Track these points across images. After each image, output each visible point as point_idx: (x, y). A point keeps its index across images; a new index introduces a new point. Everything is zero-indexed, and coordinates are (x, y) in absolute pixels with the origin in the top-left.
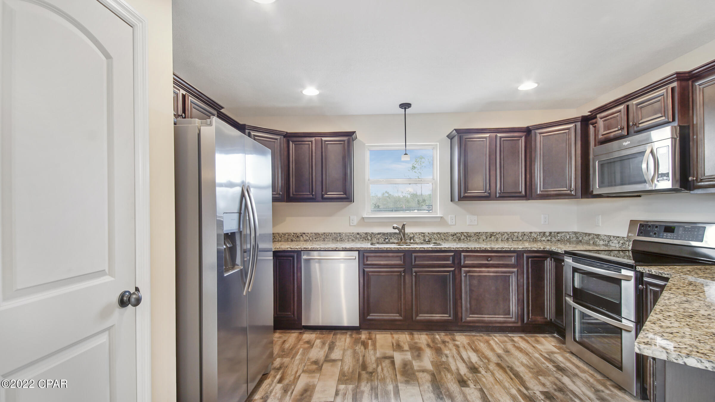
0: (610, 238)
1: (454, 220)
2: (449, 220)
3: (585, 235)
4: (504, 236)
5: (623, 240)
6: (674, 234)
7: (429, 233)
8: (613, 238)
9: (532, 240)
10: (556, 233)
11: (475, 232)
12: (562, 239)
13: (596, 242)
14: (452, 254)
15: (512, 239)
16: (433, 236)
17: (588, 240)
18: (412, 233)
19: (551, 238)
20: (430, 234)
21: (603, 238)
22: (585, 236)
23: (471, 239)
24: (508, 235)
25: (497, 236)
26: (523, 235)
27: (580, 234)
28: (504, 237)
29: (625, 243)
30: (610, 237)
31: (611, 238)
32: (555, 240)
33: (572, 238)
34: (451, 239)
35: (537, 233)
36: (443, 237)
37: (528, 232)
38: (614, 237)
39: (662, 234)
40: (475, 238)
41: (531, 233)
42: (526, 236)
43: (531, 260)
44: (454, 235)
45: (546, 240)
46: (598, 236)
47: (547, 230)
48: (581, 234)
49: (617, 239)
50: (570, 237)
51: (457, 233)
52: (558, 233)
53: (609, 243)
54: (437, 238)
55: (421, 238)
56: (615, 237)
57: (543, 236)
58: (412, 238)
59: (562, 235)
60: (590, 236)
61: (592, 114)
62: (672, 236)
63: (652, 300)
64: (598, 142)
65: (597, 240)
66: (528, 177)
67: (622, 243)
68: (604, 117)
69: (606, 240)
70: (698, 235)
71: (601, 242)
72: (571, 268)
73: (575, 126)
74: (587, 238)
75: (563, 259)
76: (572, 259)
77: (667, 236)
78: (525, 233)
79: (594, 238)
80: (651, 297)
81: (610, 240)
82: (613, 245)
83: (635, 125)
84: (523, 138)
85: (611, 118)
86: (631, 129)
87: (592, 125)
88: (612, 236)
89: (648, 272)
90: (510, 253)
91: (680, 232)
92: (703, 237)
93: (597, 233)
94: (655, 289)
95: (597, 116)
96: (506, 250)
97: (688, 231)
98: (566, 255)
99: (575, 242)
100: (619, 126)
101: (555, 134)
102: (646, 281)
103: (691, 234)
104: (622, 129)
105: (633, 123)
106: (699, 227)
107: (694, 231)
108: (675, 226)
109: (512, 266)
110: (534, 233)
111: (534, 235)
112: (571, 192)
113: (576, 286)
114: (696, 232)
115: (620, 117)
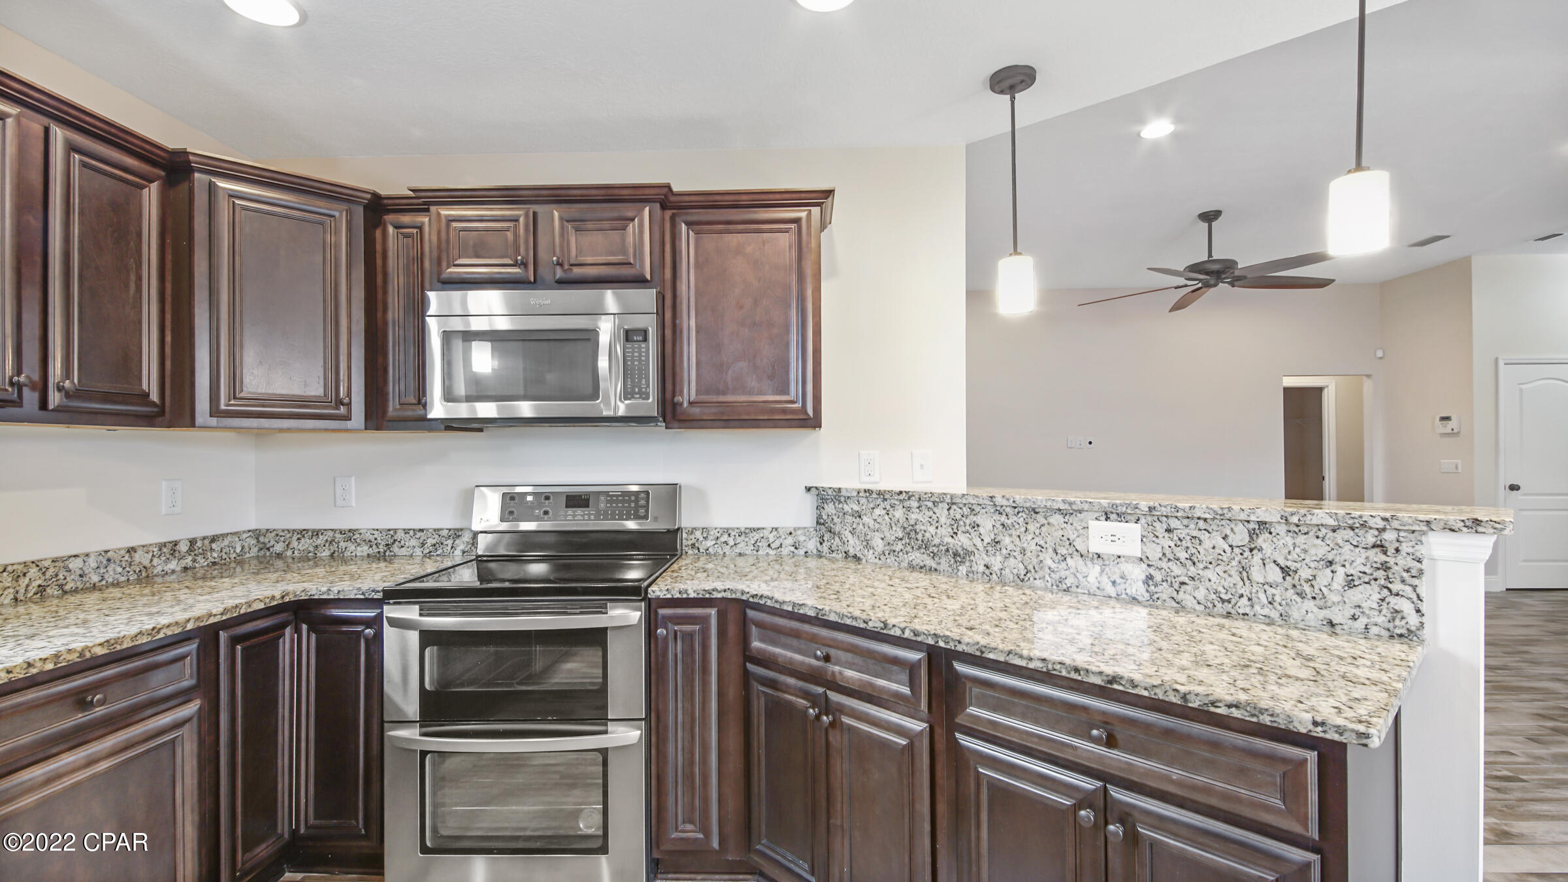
0: (392, 536)
3: (295, 537)
4: (24, 581)
5: (437, 536)
6: (589, 511)
8: (403, 535)
9: (136, 577)
10: (207, 542)
12: (225, 556)
13: (342, 552)
15: (61, 586)
17: (311, 549)
19: (194, 561)
21: (369, 537)
22: (299, 539)
24: (43, 573)
26: (105, 562)
27: (277, 535)
28: (27, 586)
29: (442, 544)
30: (395, 533)
31: (398, 534)
32: (206, 564)
33: (247, 550)
35: (151, 549)
37: (119, 550)
38: (406, 531)
39: (562, 513)
41: (131, 550)
42: (113, 566)
43: (243, 650)
45: (178, 569)
46: (350, 534)
47: (182, 533)
48: (281, 534)
49: (417, 536)
50: (243, 547)
52: (213, 539)
53: (389, 548)
56: (411, 533)
57: (171, 557)
59: (222, 545)
60: (321, 537)
61: (417, 198)
62: (586, 514)
63: (679, 655)
64: (439, 282)
65: (349, 544)
66: (168, 339)
67: (435, 545)
68: (463, 219)
69: (380, 541)
70: (637, 507)
71: (364, 550)
72: (414, 637)
73: (349, 212)
74: (306, 543)
75: (375, 616)
76: (421, 610)
77: (574, 516)
78: (109, 554)
79: (334, 541)
80: (676, 649)
81: (395, 540)
82: (404, 551)
83: (560, 264)
84: (154, 186)
85: (487, 230)
86: (544, 272)
87: (396, 227)
88: (402, 531)
89: (679, 596)
90: (177, 646)
91: (602, 505)
92: (647, 511)
93: (346, 526)
94: (689, 629)
95: (433, 209)
96: (167, 637)
97: (617, 502)
98: (391, 601)
99: (255, 562)
100: (519, 258)
101: (287, 217)
102: (664, 617)
103: (623, 506)
104: (524, 264)
105: (558, 258)
106: (637, 493)
107: (630, 501)
108: (588, 494)
109: (183, 697)
110: (140, 552)
111: (141, 558)
112: (337, 408)
113: (427, 686)
114: (633, 501)
115: (516, 235)
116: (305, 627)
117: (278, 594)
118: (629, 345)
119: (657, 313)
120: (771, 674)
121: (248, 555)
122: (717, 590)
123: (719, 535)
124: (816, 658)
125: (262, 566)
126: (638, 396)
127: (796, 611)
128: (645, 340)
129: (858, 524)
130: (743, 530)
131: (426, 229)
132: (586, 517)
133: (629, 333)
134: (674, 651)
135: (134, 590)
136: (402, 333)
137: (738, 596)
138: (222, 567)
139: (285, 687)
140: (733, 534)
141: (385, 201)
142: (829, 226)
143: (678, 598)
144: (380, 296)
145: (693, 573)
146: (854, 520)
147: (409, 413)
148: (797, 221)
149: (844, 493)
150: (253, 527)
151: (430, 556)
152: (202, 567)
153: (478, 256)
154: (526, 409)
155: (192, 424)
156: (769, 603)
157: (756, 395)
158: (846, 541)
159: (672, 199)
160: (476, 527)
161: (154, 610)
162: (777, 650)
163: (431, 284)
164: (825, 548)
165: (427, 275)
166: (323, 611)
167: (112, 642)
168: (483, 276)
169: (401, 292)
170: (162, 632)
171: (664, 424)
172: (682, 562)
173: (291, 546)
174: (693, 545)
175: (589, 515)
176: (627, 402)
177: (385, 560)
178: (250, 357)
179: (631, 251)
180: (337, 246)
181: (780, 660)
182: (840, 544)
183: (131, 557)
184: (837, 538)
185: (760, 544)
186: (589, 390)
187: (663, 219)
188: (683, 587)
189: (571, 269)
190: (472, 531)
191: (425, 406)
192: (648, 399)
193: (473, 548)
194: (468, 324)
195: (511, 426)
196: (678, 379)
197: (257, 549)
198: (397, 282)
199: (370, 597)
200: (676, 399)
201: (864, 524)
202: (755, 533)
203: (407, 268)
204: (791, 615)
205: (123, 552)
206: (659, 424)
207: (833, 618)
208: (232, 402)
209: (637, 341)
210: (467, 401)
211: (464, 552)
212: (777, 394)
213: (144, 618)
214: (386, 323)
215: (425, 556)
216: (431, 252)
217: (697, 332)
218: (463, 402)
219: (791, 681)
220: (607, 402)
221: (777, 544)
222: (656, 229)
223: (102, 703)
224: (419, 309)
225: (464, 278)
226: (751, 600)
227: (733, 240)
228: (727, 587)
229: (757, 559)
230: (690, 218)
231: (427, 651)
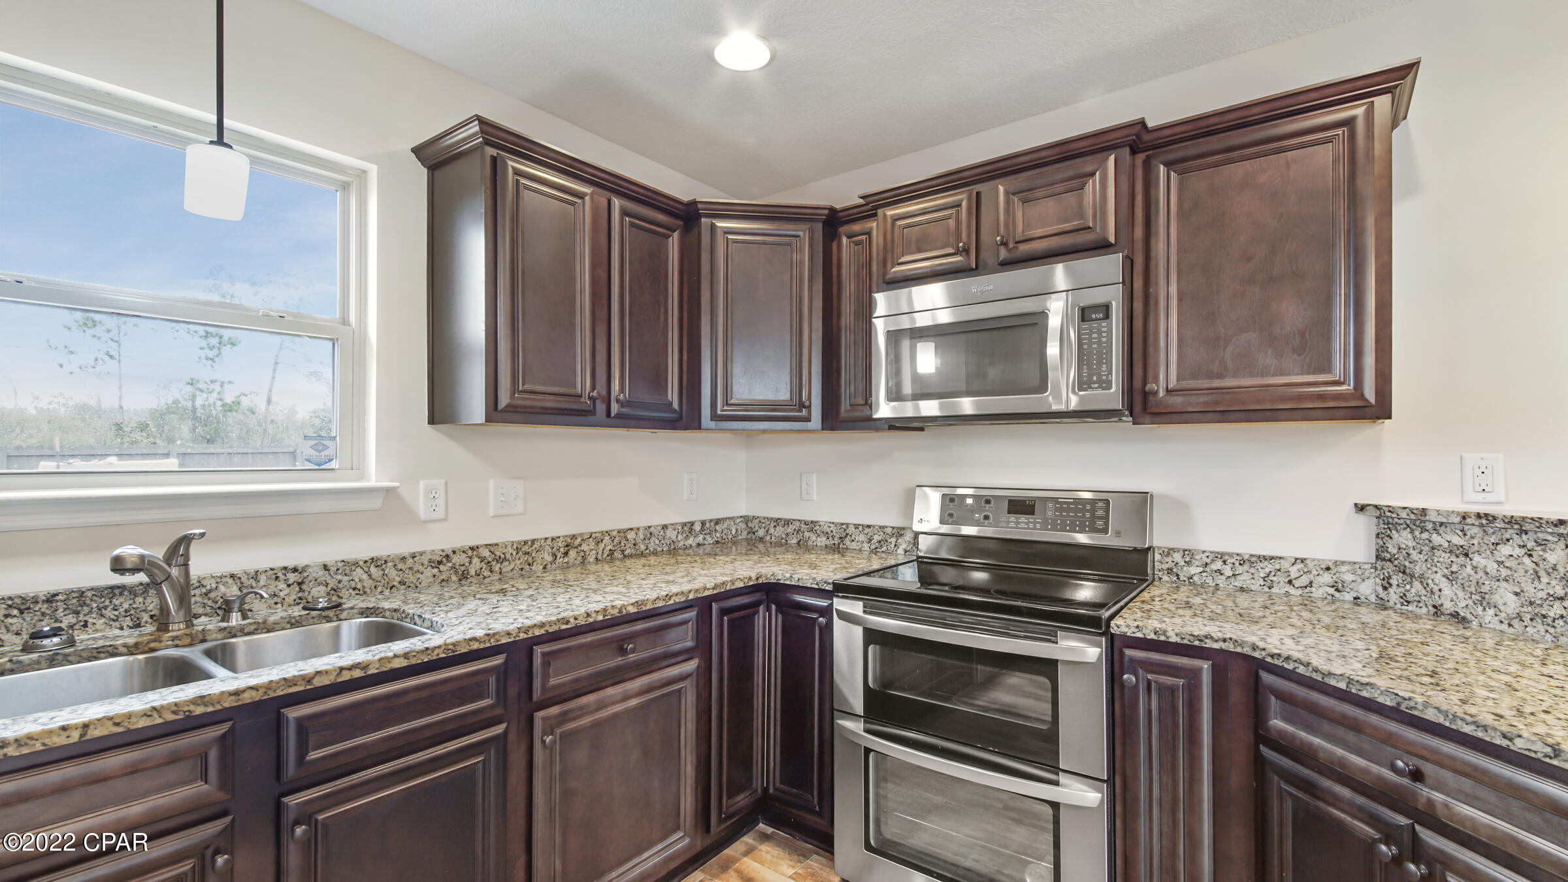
0: (845, 530)
1: (441, 501)
2: (420, 500)
3: (773, 524)
4: (602, 546)
5: (882, 533)
6: (1034, 519)
7: (326, 567)
8: (853, 529)
9: (667, 548)
10: (712, 524)
11: (519, 543)
12: (724, 537)
13: (806, 541)
14: (499, 660)
15: (623, 551)
16: (346, 578)
17: (784, 536)
18: (232, 576)
19: (704, 539)
20: (333, 569)
21: (826, 529)
22: (775, 526)
23: (504, 570)
24: (613, 541)
25: (584, 547)
26: (649, 535)
27: (760, 522)
28: (603, 550)
29: (886, 541)
30: (847, 527)
31: (850, 528)
32: (712, 542)
33: (740, 532)
34: (431, 579)
35: (677, 527)
36: (392, 573)
37: (657, 526)
38: (856, 526)
39: (1004, 519)
40: (518, 562)
41: (665, 527)
42: (654, 538)
43: (729, 620)
44: (442, 560)
45: (694, 545)
46: (812, 525)
47: (697, 516)
48: (763, 521)
49: (866, 532)
50: (737, 530)
51: (454, 552)
52: (717, 522)
53: (842, 541)
54: (368, 583)
55: (282, 594)
56: (861, 528)
57: (690, 535)
58: (236, 606)
59: (723, 527)
60: (791, 526)
61: (867, 204)
62: (1031, 523)
63: (1155, 713)
64: (884, 283)
65: (811, 534)
66: (685, 358)
67: (880, 542)
68: (908, 215)
69: (835, 534)
70: (1094, 518)
71: (822, 541)
72: (858, 631)
73: (812, 231)
74: (779, 531)
75: (828, 606)
76: (865, 607)
77: (1017, 523)
78: (652, 529)
79: (800, 530)
80: (1148, 706)
81: (847, 534)
82: (854, 545)
83: (1004, 244)
84: (676, 235)
85: (929, 222)
86: (987, 256)
87: (849, 237)
88: (852, 526)
89: (1155, 637)
90: (683, 611)
91: (1050, 513)
92: (1107, 524)
93: (809, 518)
94: (1169, 683)
95: (880, 212)
96: (675, 603)
97: (1068, 510)
98: (840, 594)
99: (745, 543)
100: (961, 245)
101: (764, 243)
102: (1132, 660)
103: (1076, 516)
104: (966, 251)
105: (1003, 237)
106: (1093, 502)
107: (1084, 511)
108: (1034, 499)
109: (687, 653)
110: (670, 529)
111: (672, 534)
112: (800, 411)
113: (871, 684)
114: (1088, 511)
115: (958, 222)
116: (774, 607)
117: (754, 576)
118: (1085, 326)
119: (1123, 283)
120: (1306, 772)
121: (740, 537)
122: (1212, 638)
123: (1208, 561)
124: (1394, 768)
125: (749, 547)
126: (1096, 385)
127: (1353, 691)
128: (1107, 316)
129: (1463, 566)
130: (1246, 557)
131: (874, 233)
132: (1031, 526)
133: (1086, 311)
134: (1147, 706)
135: (663, 559)
136: (852, 337)
137: (1247, 650)
138: (723, 546)
139: (759, 659)
140: (1230, 560)
141: (841, 214)
142: (1403, 123)
143: (1152, 640)
144: (835, 305)
145: (1172, 607)
146: (1453, 558)
147: (857, 414)
148: (1349, 123)
149: (1432, 516)
150: (744, 514)
151: (876, 552)
152: (710, 544)
153: (920, 251)
154: (967, 405)
155: (699, 428)
156: (1301, 670)
157: (1273, 375)
158: (1436, 589)
159: (1146, 137)
160: (917, 527)
161: (671, 578)
162: (1317, 741)
163: (878, 285)
164: (1393, 596)
165: (874, 278)
166: (788, 595)
167: (640, 603)
168: (925, 270)
169: (852, 299)
170: (673, 598)
171: (1131, 419)
172: (1155, 591)
173: (769, 532)
174: (1170, 571)
175: (1035, 523)
176: (1081, 393)
177: (839, 552)
178: (737, 369)
179: (1090, 212)
180: (802, 262)
181: (1321, 755)
182: (1424, 592)
183: (664, 533)
184: (1417, 585)
185: (1275, 579)
186: (1037, 382)
187: (1133, 167)
188: (1160, 626)
189: (1017, 247)
190: (913, 531)
191: (871, 407)
192: (1110, 388)
193: (914, 548)
194: (913, 321)
195: (950, 425)
196: (1151, 362)
197: (746, 532)
198: (849, 288)
199: (823, 588)
200: (1148, 388)
201: (1475, 568)
202: (1266, 563)
203: (858, 275)
204: (1343, 696)
205: (660, 528)
206: (1124, 418)
207: (1430, 715)
208: (725, 408)
209: (1097, 319)
210: (913, 400)
211: (906, 552)
212: (1309, 373)
213: (663, 585)
214: (839, 330)
215: (871, 552)
216: (878, 254)
217: (1180, 300)
218: (909, 401)
219: (1344, 792)
220: (1057, 395)
221: (1304, 580)
222: (1124, 180)
223: (633, 651)
224: (866, 311)
225: (907, 276)
226: (1269, 659)
227: (1238, 171)
228: (1228, 636)
229: (1270, 598)
230: (1171, 156)
231: (871, 648)
